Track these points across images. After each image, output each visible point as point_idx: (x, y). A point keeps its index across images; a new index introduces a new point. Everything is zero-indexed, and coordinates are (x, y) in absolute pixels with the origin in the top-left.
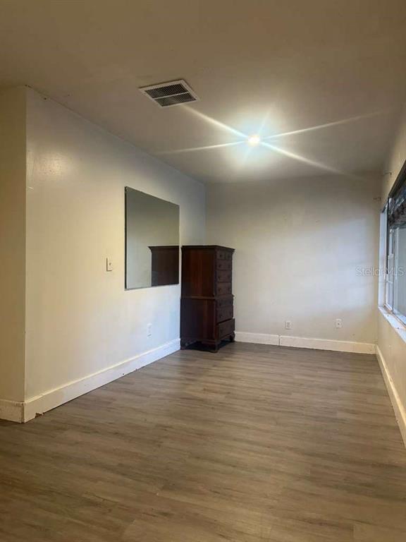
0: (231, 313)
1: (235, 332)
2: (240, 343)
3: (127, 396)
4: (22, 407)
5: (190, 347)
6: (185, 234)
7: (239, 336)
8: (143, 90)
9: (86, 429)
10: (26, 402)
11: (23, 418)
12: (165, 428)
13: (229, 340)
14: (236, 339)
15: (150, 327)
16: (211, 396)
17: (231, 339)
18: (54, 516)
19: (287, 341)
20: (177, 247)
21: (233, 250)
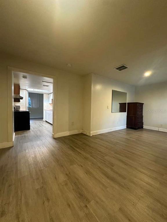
0: (142, 120)
1: (144, 126)
2: (145, 129)
3: (111, 135)
4: (90, 133)
5: (129, 128)
6: (128, 100)
7: (145, 127)
8: (115, 69)
9: (101, 140)
10: (91, 132)
11: (90, 135)
12: (118, 143)
13: (141, 127)
14: (144, 128)
15: (118, 122)
16: (131, 139)
17: (142, 127)
18: (93, 151)
19: (161, 130)
20: (126, 103)
21: (143, 104)
